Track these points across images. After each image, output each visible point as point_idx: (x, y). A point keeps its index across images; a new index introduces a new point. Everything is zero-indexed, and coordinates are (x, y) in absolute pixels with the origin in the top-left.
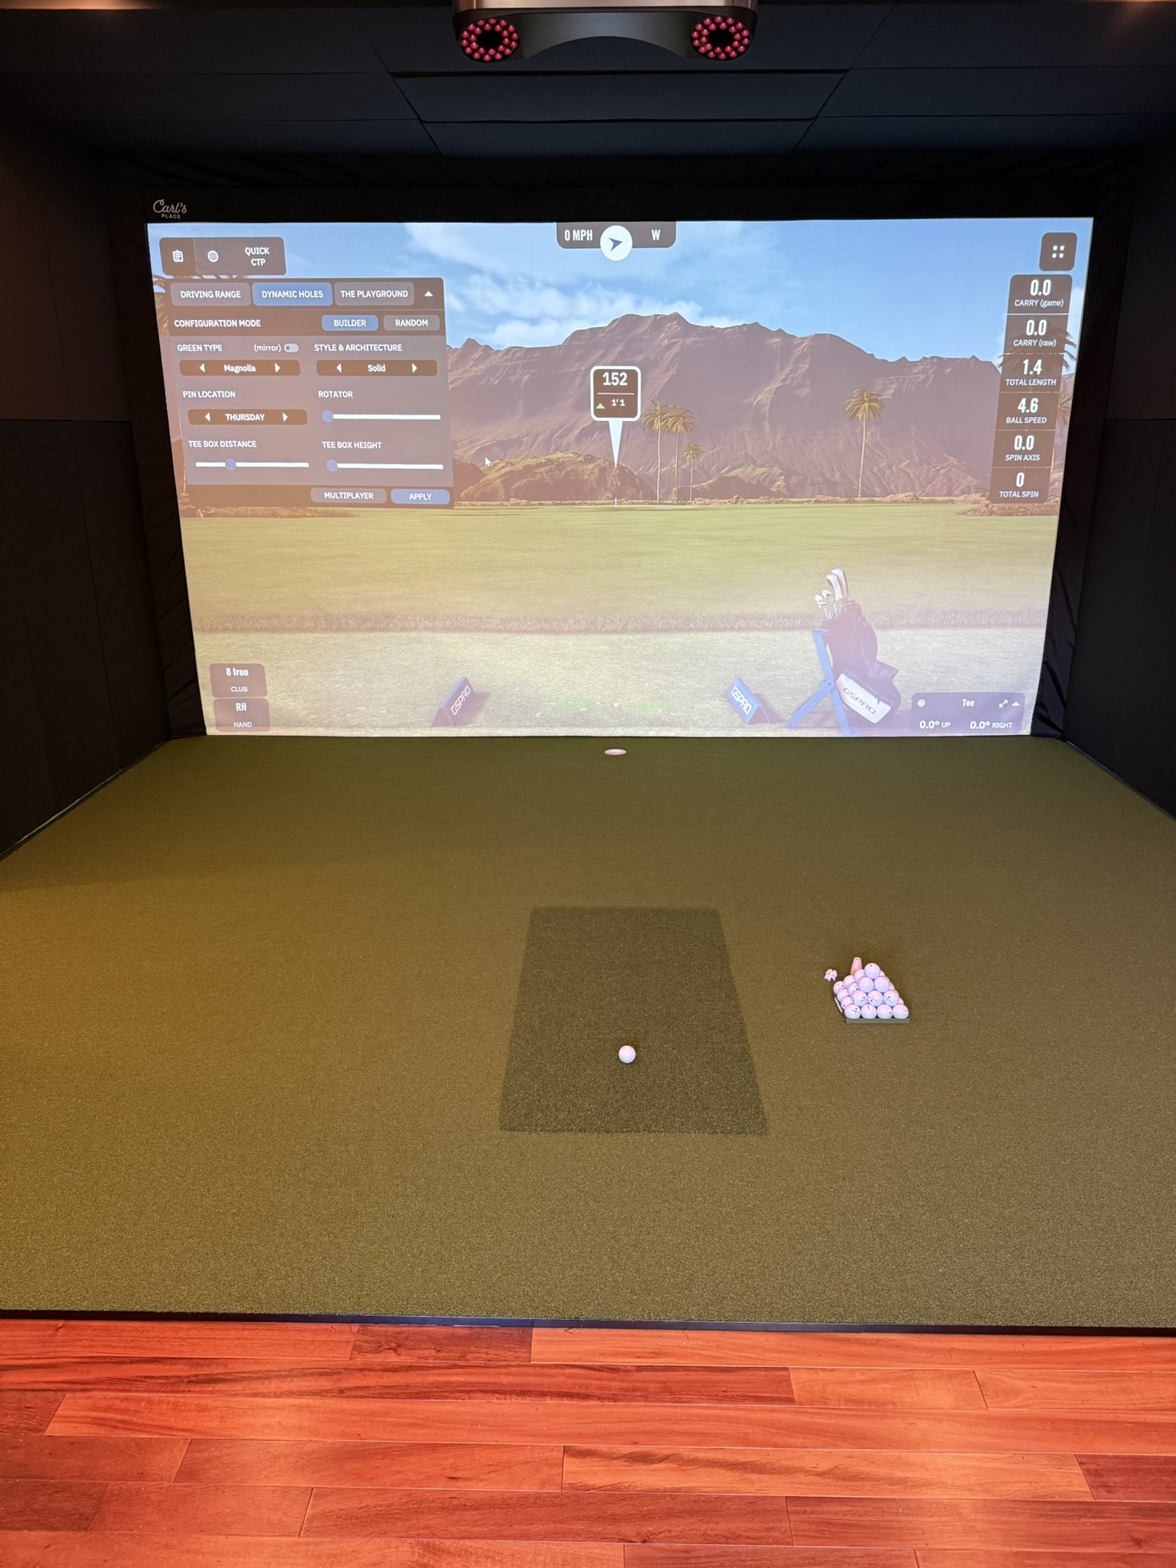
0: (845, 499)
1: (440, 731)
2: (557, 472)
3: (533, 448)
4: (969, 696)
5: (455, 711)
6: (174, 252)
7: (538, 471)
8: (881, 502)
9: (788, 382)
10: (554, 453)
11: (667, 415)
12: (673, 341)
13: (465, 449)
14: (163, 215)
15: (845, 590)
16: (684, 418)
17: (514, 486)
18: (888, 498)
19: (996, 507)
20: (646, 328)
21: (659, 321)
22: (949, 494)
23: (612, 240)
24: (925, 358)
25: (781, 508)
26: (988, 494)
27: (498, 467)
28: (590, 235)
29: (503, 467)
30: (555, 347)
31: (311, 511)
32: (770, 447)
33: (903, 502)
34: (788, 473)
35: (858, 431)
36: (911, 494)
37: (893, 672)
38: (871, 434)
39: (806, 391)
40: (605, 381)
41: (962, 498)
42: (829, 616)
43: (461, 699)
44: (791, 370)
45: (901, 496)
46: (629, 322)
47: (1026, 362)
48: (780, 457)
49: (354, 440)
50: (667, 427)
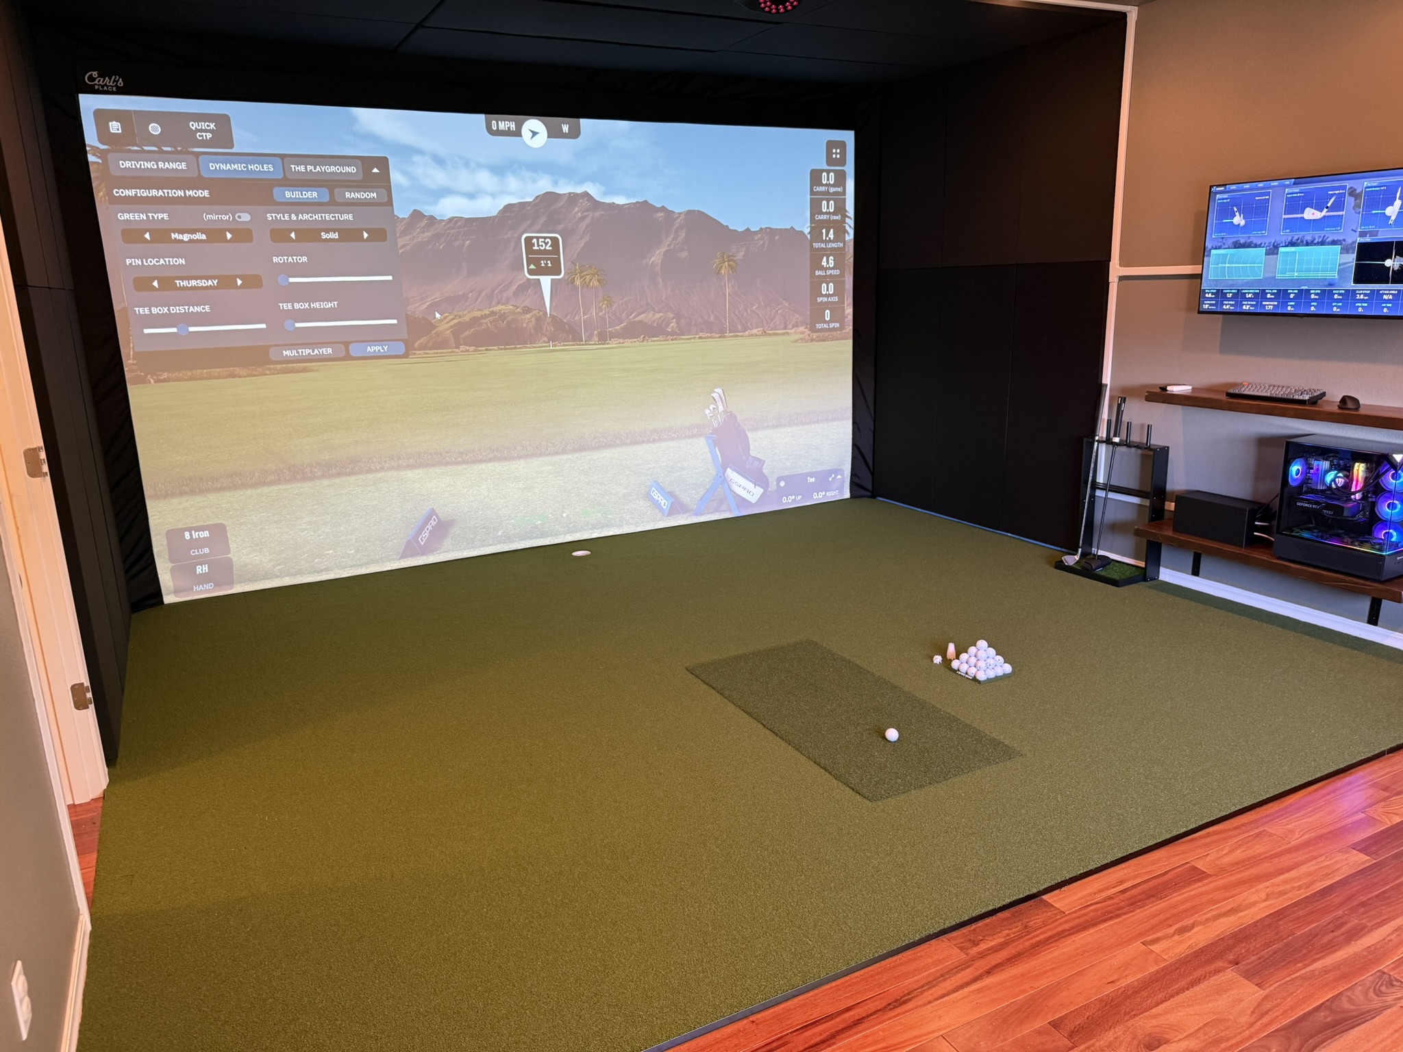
0: (719, 335)
1: (409, 562)
2: (500, 322)
3: (478, 302)
4: (811, 475)
5: (422, 541)
6: (110, 123)
7: (483, 321)
8: (742, 336)
9: (672, 246)
10: (496, 306)
11: (585, 273)
12: (585, 214)
13: (417, 305)
14: (96, 87)
15: (725, 403)
16: (598, 275)
17: (463, 336)
18: (747, 333)
19: (815, 336)
20: (563, 203)
21: (573, 198)
22: (785, 328)
23: (532, 131)
24: (761, 228)
25: (677, 344)
26: (809, 326)
27: (448, 319)
28: (513, 126)
29: (453, 319)
30: (491, 217)
31: (270, 369)
32: (664, 297)
33: (756, 335)
34: (678, 317)
35: (723, 284)
36: (761, 329)
37: (762, 462)
38: (732, 286)
39: (684, 255)
40: (534, 246)
41: (793, 330)
42: (716, 424)
43: (428, 529)
44: (673, 238)
45: (755, 331)
46: (549, 198)
47: (824, 231)
48: (671, 305)
49: (310, 301)
50: (585, 283)
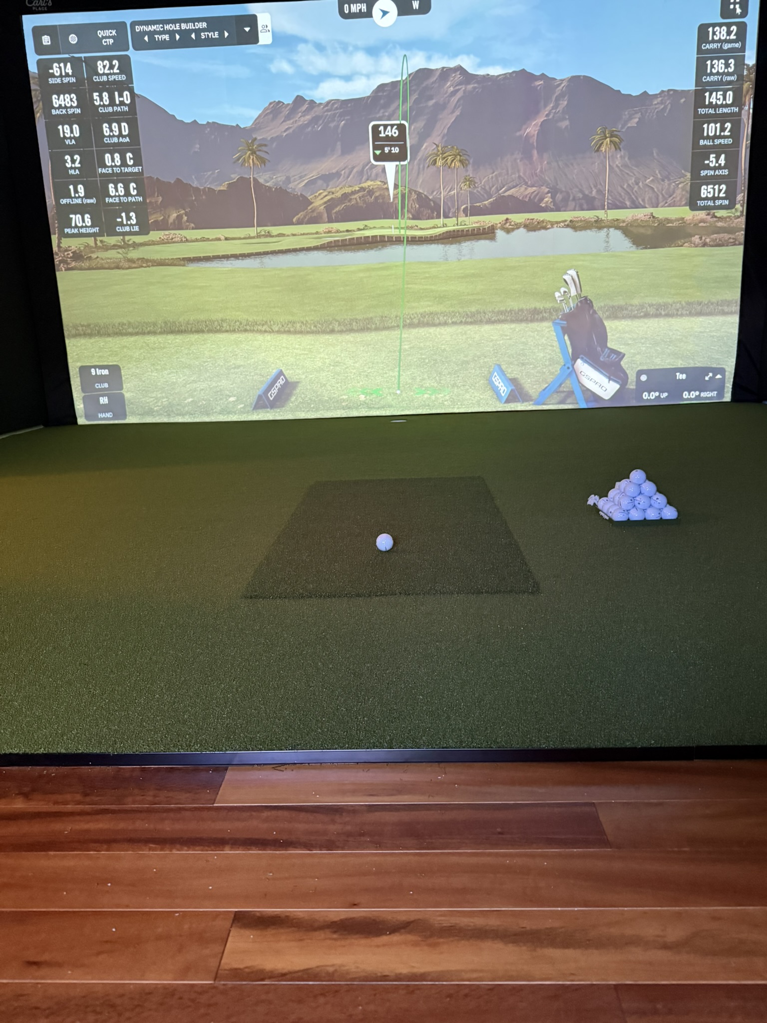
37: (621, 356)
42: (567, 310)
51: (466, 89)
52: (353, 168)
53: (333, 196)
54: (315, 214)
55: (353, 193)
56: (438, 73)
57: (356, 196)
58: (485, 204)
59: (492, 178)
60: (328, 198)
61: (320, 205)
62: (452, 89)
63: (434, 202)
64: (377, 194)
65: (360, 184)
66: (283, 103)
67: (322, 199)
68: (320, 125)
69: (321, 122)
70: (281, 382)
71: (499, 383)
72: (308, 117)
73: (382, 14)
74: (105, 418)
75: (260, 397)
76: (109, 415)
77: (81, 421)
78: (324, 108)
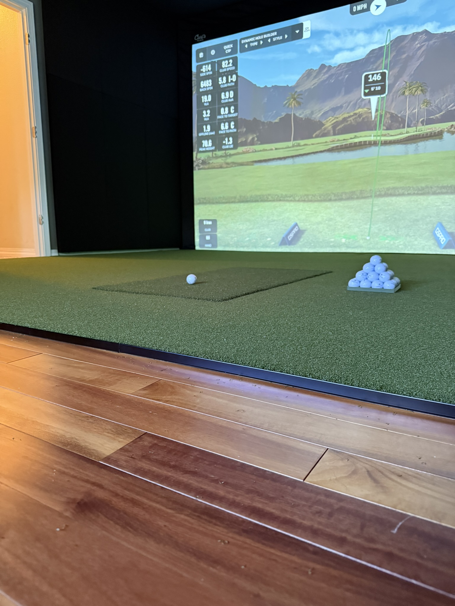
14: (198, 40)
51: (428, 44)
52: (350, 102)
53: (337, 120)
54: (326, 131)
55: (349, 117)
56: (410, 37)
57: (351, 119)
58: (437, 117)
59: (443, 99)
60: (334, 121)
61: (329, 126)
62: (419, 45)
63: (401, 118)
64: (364, 116)
65: (354, 111)
66: (314, 70)
67: (331, 122)
68: (333, 79)
69: (334, 77)
70: (296, 230)
71: (440, 235)
72: (327, 76)
73: (376, 7)
74: (208, 247)
75: (283, 239)
76: (210, 245)
77: (197, 248)
78: (336, 68)
